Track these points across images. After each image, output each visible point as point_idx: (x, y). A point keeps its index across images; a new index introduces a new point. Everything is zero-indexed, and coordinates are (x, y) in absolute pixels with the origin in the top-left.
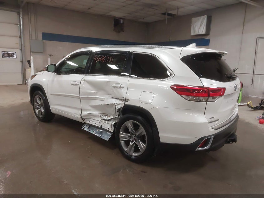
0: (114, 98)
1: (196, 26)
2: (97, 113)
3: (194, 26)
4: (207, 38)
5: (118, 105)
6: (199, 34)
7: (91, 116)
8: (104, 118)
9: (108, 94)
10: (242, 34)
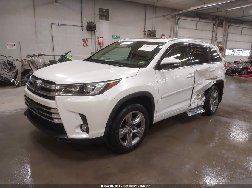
0: (208, 79)
5: (211, 83)
8: (199, 98)
10: (35, 17)
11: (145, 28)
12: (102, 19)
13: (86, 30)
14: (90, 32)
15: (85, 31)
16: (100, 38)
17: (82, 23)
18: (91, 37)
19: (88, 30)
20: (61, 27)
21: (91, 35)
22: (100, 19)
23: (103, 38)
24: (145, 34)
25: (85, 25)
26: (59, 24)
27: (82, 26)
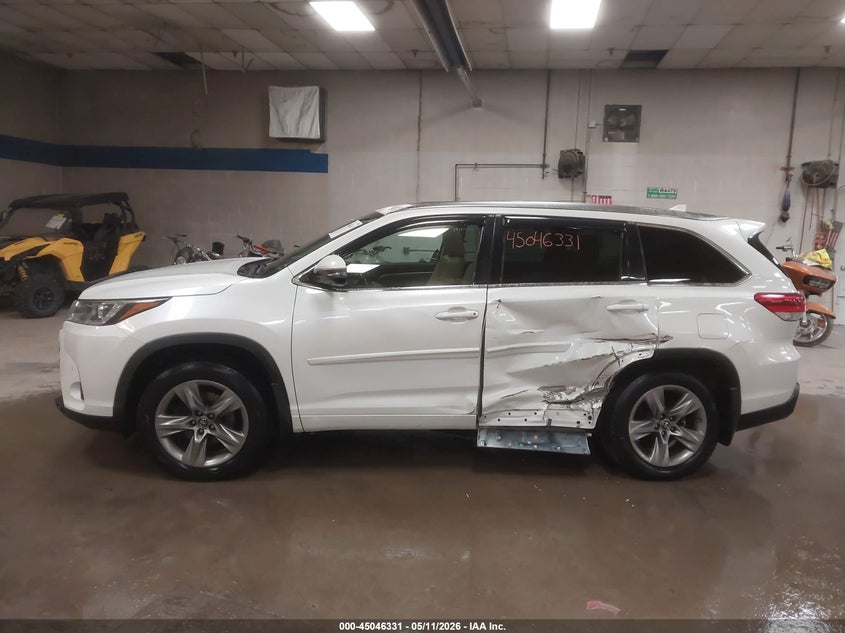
0: (605, 340)
1: (286, 112)
2: (532, 389)
3: (281, 112)
4: (319, 150)
5: (625, 354)
6: (299, 136)
7: (510, 404)
8: (558, 398)
9: (583, 332)
10: (418, 150)
11: (789, 157)
12: (611, 139)
13: (557, 176)
14: (568, 182)
15: (553, 179)
16: (601, 197)
17: (544, 155)
18: (572, 195)
19: (561, 177)
20: (482, 171)
21: (573, 190)
22: (606, 139)
23: (610, 197)
24: (788, 179)
25: (553, 160)
26: (476, 165)
27: (544, 166)
